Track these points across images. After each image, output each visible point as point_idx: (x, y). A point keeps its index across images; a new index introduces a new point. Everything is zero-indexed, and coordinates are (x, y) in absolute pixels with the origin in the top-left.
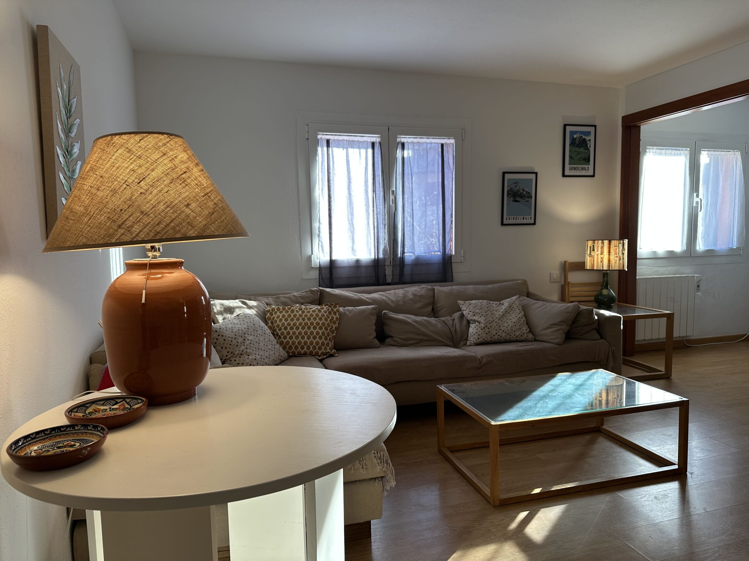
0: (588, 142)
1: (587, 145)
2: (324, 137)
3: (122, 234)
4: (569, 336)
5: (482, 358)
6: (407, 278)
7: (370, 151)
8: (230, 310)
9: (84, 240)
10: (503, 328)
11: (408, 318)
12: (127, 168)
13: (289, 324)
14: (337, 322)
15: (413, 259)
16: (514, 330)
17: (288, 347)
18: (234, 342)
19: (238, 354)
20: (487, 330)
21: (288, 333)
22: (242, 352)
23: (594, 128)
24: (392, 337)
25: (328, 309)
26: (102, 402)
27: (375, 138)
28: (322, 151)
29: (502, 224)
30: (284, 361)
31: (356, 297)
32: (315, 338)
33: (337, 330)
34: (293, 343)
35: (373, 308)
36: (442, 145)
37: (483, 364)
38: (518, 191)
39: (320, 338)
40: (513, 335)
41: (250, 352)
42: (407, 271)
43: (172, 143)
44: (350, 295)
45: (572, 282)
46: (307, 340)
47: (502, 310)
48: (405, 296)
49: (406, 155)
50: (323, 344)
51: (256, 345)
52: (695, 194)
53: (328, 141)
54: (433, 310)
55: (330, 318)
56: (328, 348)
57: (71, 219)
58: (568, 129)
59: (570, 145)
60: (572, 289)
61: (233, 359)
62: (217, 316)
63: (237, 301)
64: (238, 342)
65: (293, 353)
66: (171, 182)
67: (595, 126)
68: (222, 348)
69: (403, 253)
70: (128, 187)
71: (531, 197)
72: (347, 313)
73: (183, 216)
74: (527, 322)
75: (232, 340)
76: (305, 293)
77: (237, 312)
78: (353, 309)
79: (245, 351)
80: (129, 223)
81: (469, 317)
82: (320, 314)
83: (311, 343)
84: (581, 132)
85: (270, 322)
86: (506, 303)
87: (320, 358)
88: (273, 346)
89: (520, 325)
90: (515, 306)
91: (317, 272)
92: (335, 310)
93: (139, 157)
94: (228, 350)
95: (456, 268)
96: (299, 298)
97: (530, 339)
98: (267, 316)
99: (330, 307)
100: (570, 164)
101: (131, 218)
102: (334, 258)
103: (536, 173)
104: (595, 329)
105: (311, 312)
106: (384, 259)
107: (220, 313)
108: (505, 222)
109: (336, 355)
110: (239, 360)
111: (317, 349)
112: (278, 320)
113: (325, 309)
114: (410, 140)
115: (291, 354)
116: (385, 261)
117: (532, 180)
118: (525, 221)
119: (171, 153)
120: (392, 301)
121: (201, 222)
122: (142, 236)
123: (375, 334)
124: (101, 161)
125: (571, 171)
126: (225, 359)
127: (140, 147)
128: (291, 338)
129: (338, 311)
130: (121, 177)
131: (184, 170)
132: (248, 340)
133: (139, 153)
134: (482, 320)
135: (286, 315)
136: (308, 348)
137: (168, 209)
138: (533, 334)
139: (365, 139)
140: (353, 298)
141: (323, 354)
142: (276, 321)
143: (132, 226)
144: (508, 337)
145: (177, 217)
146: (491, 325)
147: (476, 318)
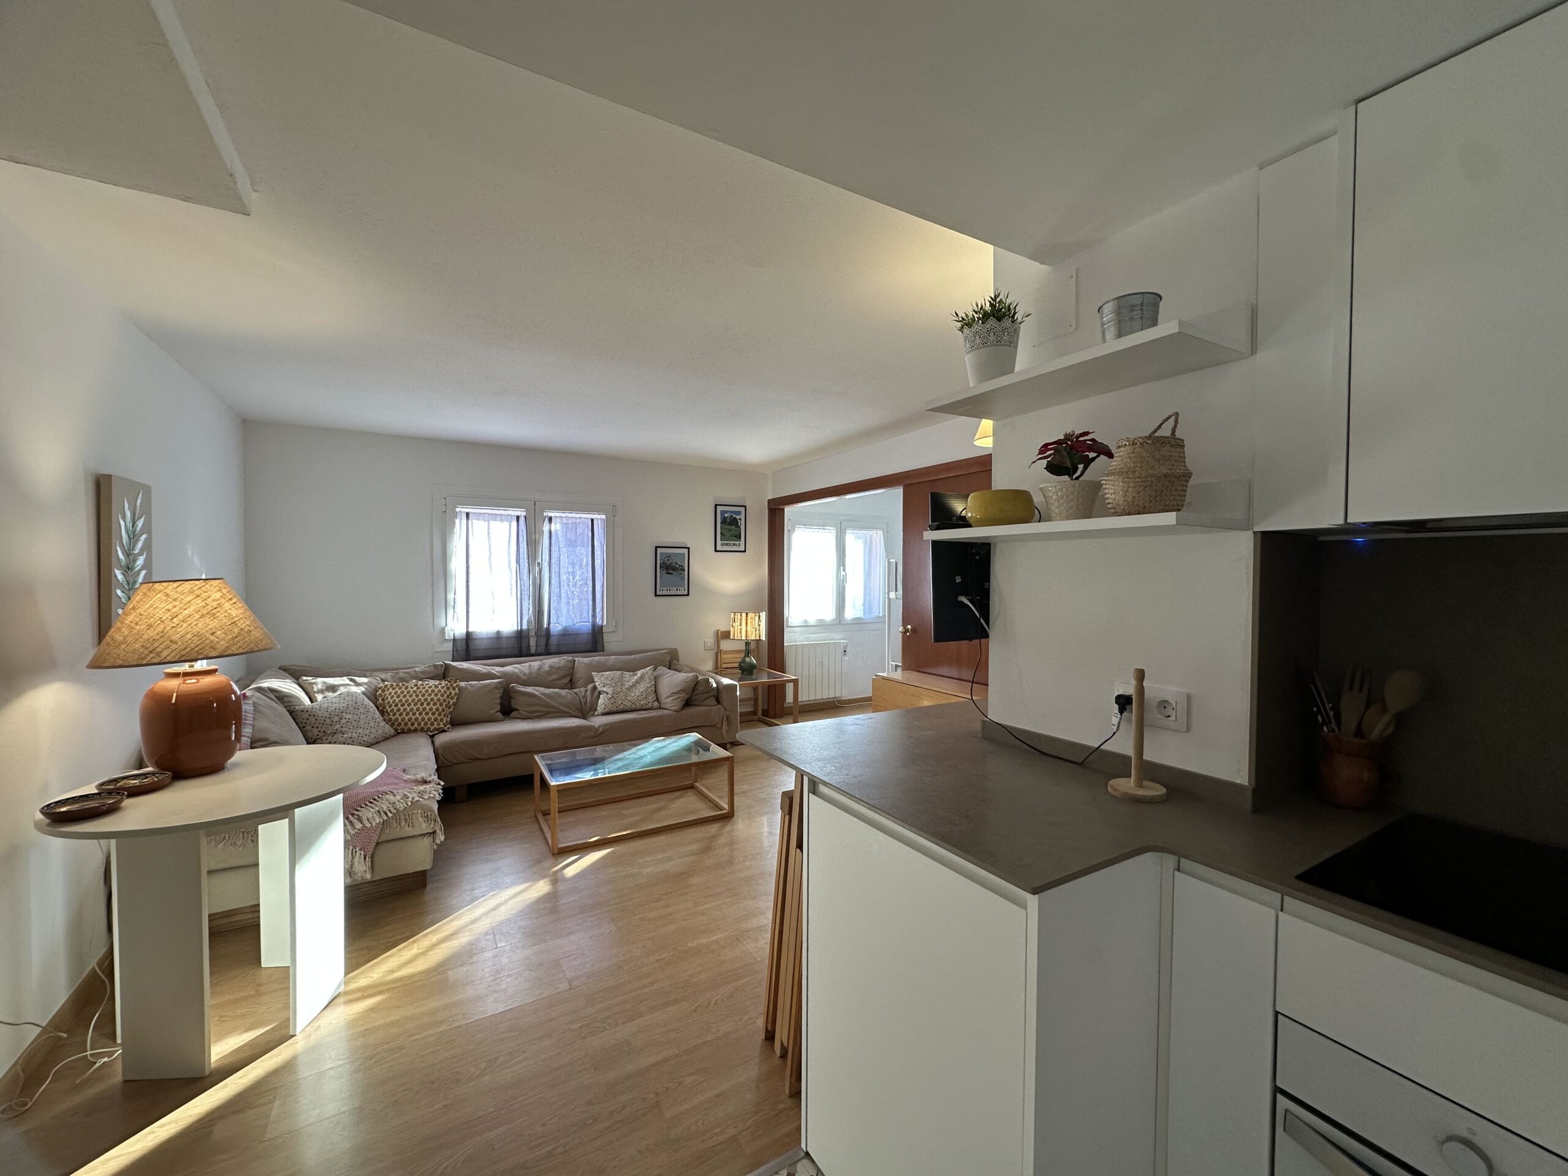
0: (739, 521)
1: (737, 523)
2: (463, 510)
3: (152, 658)
4: (688, 703)
5: (599, 727)
6: (553, 649)
7: (514, 523)
8: (333, 688)
9: (121, 662)
10: (629, 698)
11: (537, 691)
12: (163, 608)
13: (401, 701)
14: (455, 698)
15: (560, 631)
16: (640, 699)
17: (396, 723)
18: (328, 721)
19: (331, 733)
20: (613, 700)
21: (399, 710)
22: (335, 731)
23: (744, 508)
24: (518, 710)
25: (447, 685)
26: (133, 778)
27: (521, 513)
28: (460, 525)
29: (656, 595)
30: (389, 738)
31: (485, 671)
32: (427, 714)
33: (455, 705)
34: (403, 720)
35: (499, 682)
36: (592, 520)
37: (599, 732)
38: (671, 564)
39: (433, 714)
40: (638, 704)
41: (345, 731)
42: (553, 641)
43: (207, 586)
44: (479, 668)
45: (724, 650)
46: (419, 716)
47: (633, 681)
48: (540, 668)
49: (553, 529)
50: (436, 720)
51: (354, 723)
52: (842, 568)
53: (468, 514)
54: (571, 680)
55: (448, 693)
56: (441, 724)
57: (112, 646)
58: (719, 508)
59: (721, 523)
60: (724, 656)
61: (324, 738)
62: (316, 695)
63: (345, 678)
64: (332, 721)
65: (403, 729)
66: (201, 617)
67: (745, 507)
68: (313, 727)
69: (549, 623)
70: (162, 623)
71: (684, 570)
72: (469, 687)
73: (207, 642)
74: (655, 691)
75: (326, 719)
76: (427, 668)
77: (342, 690)
78: (476, 684)
79: (339, 730)
80: (159, 649)
81: (600, 688)
82: (436, 690)
83: (423, 719)
84: (732, 512)
85: (380, 699)
86: (639, 673)
87: (431, 734)
88: (377, 724)
89: (647, 695)
90: (646, 676)
91: (451, 644)
92: (455, 685)
93: (175, 600)
94: (320, 729)
95: (607, 638)
96: (419, 673)
97: (656, 707)
98: (378, 693)
99: (450, 682)
100: (721, 540)
101: (161, 646)
102: (470, 630)
103: (689, 548)
104: (713, 696)
105: (427, 688)
106: (528, 630)
107: (321, 691)
108: (658, 594)
109: (450, 730)
110: (332, 739)
111: (429, 725)
112: (389, 697)
113: (443, 685)
114: (557, 515)
115: (399, 731)
116: (529, 631)
117: (684, 554)
118: (678, 593)
119: (205, 594)
120: (525, 674)
121: (223, 645)
122: (169, 658)
123: (499, 707)
124: (142, 603)
125: (723, 547)
126: (316, 739)
127: (176, 592)
128: (401, 714)
129: (457, 686)
130: (157, 615)
131: (215, 607)
132: (345, 718)
133: (175, 597)
134: (610, 691)
135: (399, 691)
136: (419, 724)
137: (195, 638)
138: (659, 703)
139: (509, 512)
140: (481, 672)
141: (435, 729)
142: (387, 698)
143: (161, 652)
144: (633, 706)
145: (202, 643)
146: (618, 695)
147: (605, 689)
